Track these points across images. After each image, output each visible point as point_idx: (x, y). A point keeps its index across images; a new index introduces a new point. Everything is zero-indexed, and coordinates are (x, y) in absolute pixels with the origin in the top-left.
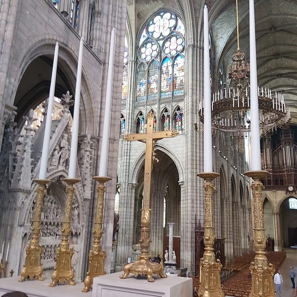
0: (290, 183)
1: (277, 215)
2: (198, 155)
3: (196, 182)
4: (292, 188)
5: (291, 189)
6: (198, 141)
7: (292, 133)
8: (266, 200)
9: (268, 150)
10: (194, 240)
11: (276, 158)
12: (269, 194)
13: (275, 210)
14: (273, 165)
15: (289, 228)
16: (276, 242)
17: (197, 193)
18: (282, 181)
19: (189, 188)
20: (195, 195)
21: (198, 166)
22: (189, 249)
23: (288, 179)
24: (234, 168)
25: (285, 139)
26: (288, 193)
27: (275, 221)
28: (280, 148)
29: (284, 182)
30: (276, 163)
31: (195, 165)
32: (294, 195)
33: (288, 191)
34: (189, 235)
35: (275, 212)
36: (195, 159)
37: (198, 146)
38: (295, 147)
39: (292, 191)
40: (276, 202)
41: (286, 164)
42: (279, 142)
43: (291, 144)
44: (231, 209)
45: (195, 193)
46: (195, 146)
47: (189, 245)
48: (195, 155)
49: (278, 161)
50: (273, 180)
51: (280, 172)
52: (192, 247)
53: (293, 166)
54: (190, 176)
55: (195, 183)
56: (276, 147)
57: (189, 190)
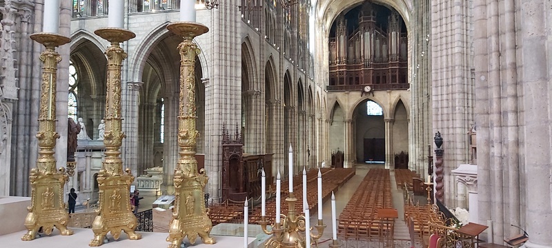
0: (367, 82)
1: (349, 123)
2: (228, 41)
3: (226, 80)
4: (369, 88)
5: (367, 89)
6: (228, 19)
7: (374, 15)
8: (337, 105)
9: (342, 37)
10: (221, 157)
11: (351, 48)
12: (341, 96)
13: (347, 116)
14: (348, 58)
15: (364, 139)
16: (346, 157)
17: (226, 94)
18: (357, 79)
19: (215, 87)
20: (223, 97)
21: (228, 57)
22: (215, 169)
23: (365, 76)
24: (291, 62)
25: (363, 22)
26: (364, 95)
27: (346, 130)
28: (358, 35)
29: (360, 80)
30: (351, 56)
31: (223, 55)
32: (370, 97)
33: (364, 92)
34: (215, 151)
35: (347, 119)
36: (223, 46)
37: (228, 27)
38: (377, 34)
39: (369, 93)
40: (349, 106)
41: (364, 57)
42: (357, 27)
43: (372, 29)
44: (282, 117)
45: (223, 95)
46: (223, 26)
47: (215, 163)
48: (223, 40)
49: (355, 52)
50: (346, 78)
51: (356, 67)
52: (218, 166)
53: (372, 59)
54: (216, 71)
55: (223, 81)
56: (353, 33)
57: (215, 91)
